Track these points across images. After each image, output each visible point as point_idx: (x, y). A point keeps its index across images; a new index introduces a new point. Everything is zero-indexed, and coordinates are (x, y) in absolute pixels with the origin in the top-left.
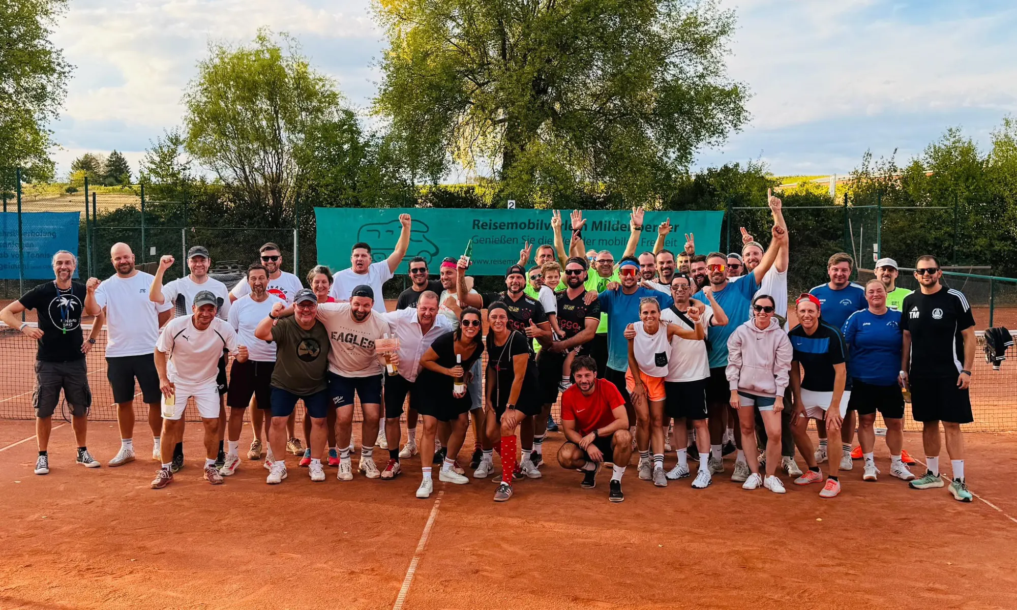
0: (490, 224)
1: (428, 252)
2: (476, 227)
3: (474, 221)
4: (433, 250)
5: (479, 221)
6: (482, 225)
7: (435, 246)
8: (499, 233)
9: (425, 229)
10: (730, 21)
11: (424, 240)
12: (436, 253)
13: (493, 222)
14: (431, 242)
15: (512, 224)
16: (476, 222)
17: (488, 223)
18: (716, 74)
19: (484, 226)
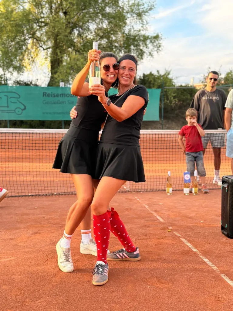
0: (52, 94)
1: (20, 108)
2: (45, 96)
3: (44, 93)
4: (23, 107)
5: (46, 93)
6: (48, 95)
7: (24, 105)
8: (56, 99)
9: (18, 96)
10: (154, 3)
11: (18, 102)
12: (25, 109)
13: (53, 94)
14: (21, 103)
15: (63, 94)
16: (45, 94)
17: (51, 93)
18: (146, 29)
19: (49, 95)
